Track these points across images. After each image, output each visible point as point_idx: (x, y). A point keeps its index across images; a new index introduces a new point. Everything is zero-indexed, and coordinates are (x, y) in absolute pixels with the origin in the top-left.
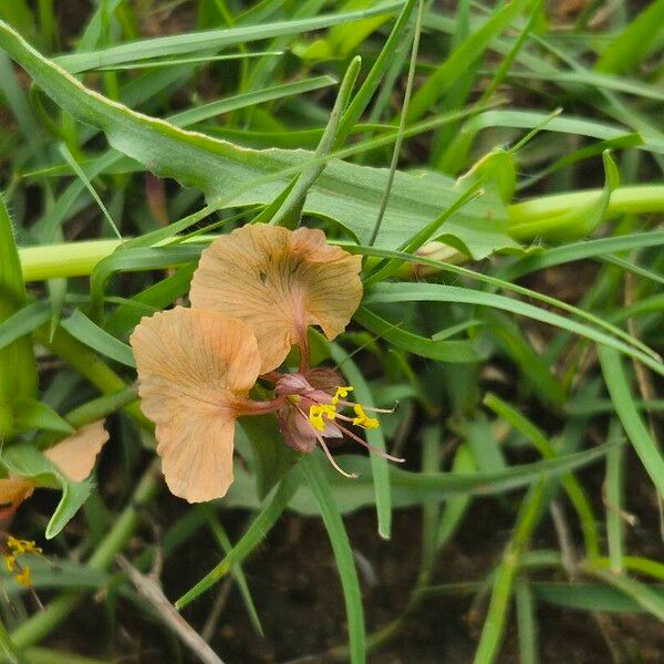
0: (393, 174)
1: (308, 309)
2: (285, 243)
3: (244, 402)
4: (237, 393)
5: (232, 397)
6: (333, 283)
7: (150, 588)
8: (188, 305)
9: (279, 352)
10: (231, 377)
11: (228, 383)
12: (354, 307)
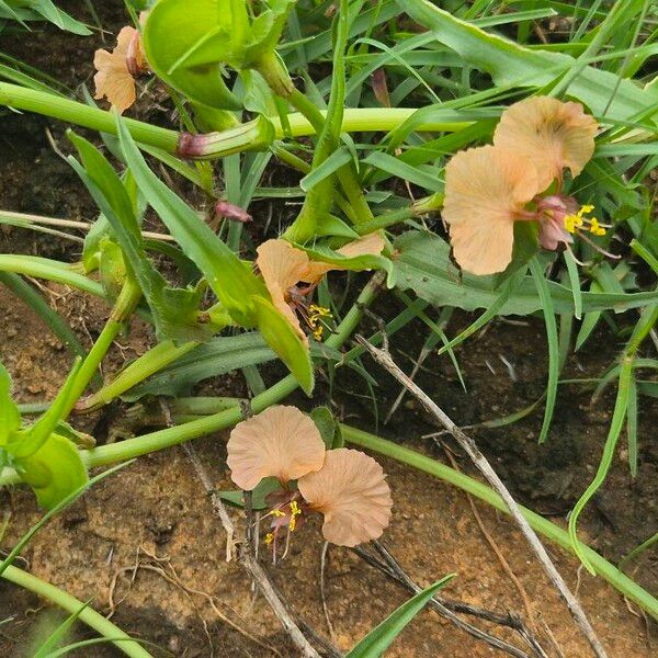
0: (619, 81)
1: (564, 156)
2: (556, 112)
3: (522, 212)
4: (519, 205)
5: (514, 207)
6: (579, 141)
7: (384, 357)
8: (492, 144)
9: (546, 181)
10: (515, 194)
11: (512, 198)
12: (588, 158)
